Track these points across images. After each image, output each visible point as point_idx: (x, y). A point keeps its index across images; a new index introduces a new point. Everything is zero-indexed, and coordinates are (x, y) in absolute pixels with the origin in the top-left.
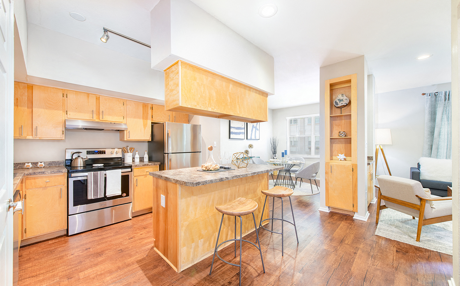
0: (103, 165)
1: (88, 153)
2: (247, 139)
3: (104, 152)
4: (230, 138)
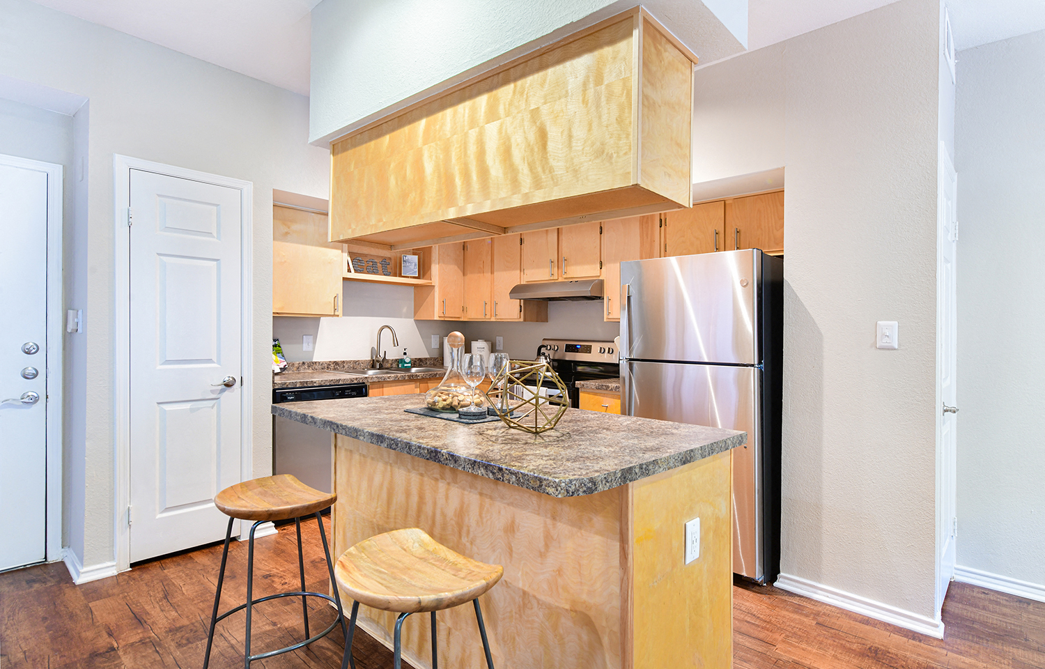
1: (568, 349)
3: (588, 350)
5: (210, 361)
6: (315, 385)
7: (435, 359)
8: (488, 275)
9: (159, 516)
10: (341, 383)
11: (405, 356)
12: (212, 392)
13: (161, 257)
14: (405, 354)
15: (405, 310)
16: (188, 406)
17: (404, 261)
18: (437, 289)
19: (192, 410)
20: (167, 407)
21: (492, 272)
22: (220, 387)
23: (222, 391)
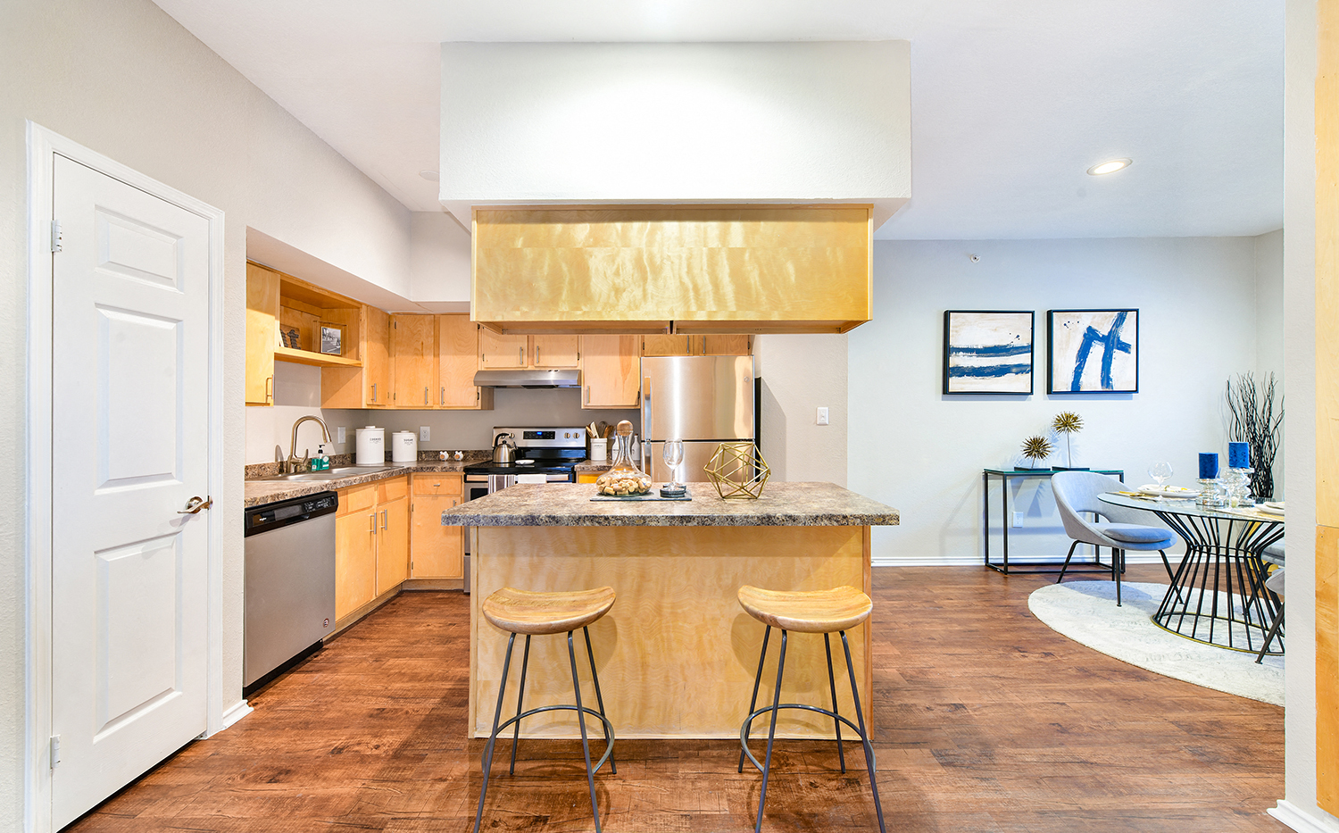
0: (533, 461)
1: (527, 436)
2: (1050, 391)
3: (551, 436)
4: (946, 390)
5: (168, 476)
6: (287, 498)
7: (343, 456)
8: (430, 358)
9: (97, 739)
10: (312, 492)
11: (321, 455)
12: (172, 523)
13: (102, 311)
14: (320, 452)
15: (311, 396)
16: (137, 551)
17: (324, 335)
18: (365, 371)
19: (146, 556)
20: (110, 557)
21: (437, 355)
22: (182, 515)
23: (185, 520)
